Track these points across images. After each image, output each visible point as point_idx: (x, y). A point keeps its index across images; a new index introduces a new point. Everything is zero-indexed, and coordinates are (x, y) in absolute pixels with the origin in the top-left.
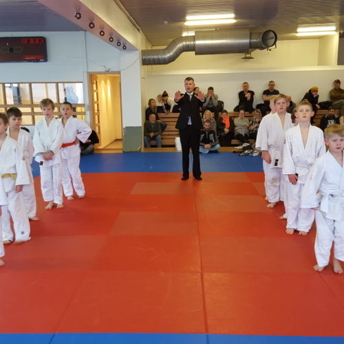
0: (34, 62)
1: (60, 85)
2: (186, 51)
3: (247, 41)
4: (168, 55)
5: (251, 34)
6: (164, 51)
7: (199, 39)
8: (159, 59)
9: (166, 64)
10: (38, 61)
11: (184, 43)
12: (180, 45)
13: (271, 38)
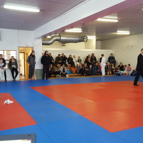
1: (5, 52)
2: (56, 41)
3: (78, 39)
4: (51, 42)
5: (79, 36)
8: (47, 43)
9: (49, 45)
11: (56, 38)
13: (86, 39)
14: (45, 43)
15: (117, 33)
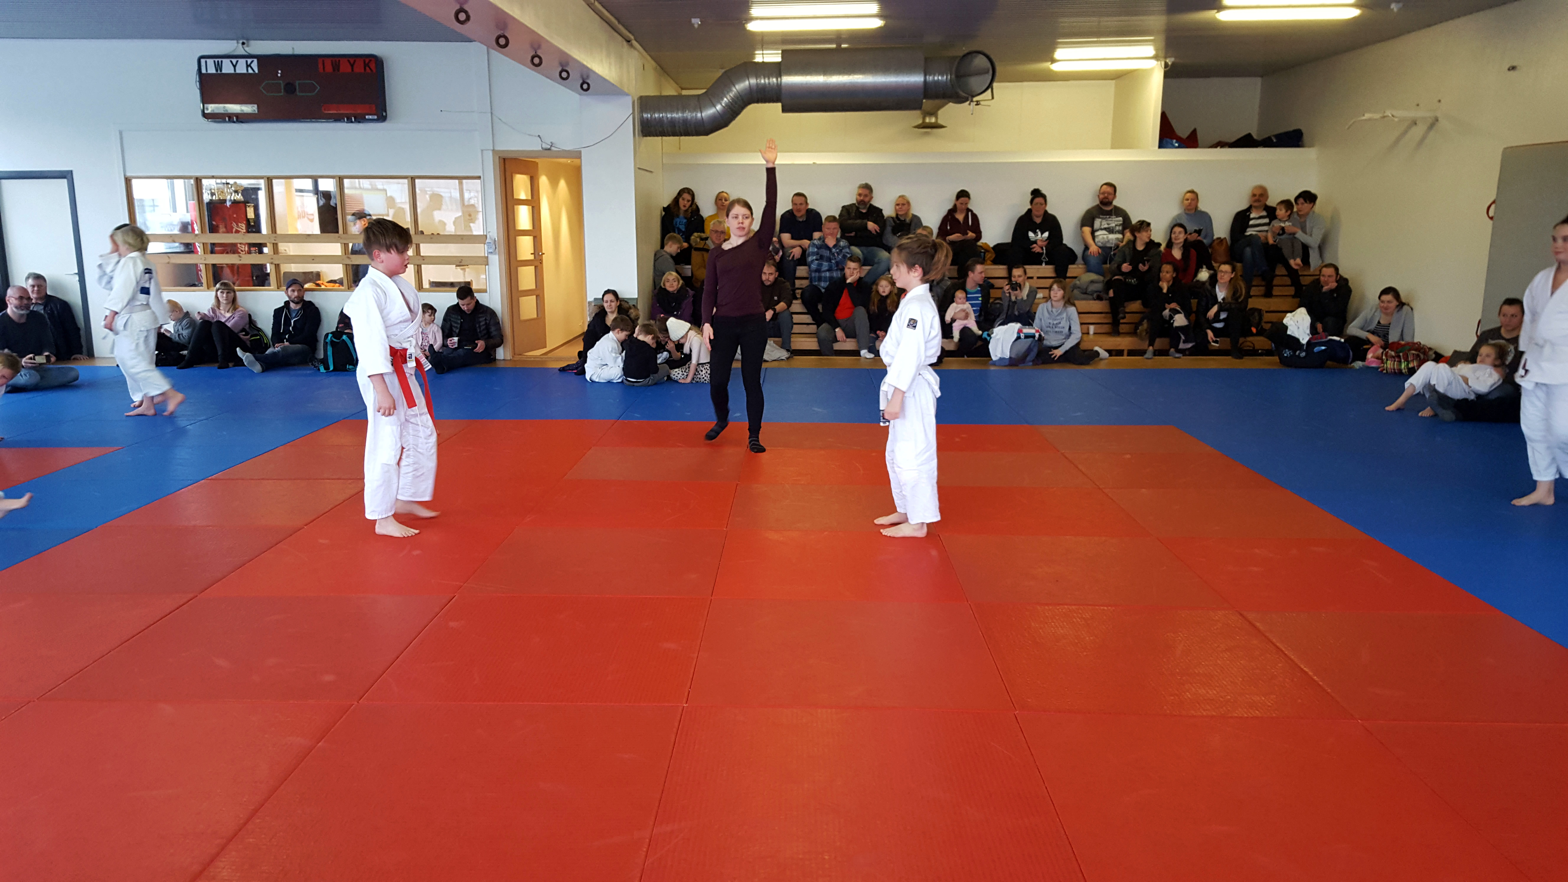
0: (350, 121)
1: (421, 185)
2: (758, 102)
3: (916, 79)
4: (709, 112)
5: (926, 60)
6: (700, 102)
7: (789, 73)
8: (685, 122)
9: (707, 133)
10: (360, 119)
11: (753, 81)
12: (742, 86)
13: (981, 72)
14: (672, 122)
15: (1223, 16)
